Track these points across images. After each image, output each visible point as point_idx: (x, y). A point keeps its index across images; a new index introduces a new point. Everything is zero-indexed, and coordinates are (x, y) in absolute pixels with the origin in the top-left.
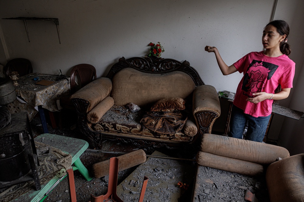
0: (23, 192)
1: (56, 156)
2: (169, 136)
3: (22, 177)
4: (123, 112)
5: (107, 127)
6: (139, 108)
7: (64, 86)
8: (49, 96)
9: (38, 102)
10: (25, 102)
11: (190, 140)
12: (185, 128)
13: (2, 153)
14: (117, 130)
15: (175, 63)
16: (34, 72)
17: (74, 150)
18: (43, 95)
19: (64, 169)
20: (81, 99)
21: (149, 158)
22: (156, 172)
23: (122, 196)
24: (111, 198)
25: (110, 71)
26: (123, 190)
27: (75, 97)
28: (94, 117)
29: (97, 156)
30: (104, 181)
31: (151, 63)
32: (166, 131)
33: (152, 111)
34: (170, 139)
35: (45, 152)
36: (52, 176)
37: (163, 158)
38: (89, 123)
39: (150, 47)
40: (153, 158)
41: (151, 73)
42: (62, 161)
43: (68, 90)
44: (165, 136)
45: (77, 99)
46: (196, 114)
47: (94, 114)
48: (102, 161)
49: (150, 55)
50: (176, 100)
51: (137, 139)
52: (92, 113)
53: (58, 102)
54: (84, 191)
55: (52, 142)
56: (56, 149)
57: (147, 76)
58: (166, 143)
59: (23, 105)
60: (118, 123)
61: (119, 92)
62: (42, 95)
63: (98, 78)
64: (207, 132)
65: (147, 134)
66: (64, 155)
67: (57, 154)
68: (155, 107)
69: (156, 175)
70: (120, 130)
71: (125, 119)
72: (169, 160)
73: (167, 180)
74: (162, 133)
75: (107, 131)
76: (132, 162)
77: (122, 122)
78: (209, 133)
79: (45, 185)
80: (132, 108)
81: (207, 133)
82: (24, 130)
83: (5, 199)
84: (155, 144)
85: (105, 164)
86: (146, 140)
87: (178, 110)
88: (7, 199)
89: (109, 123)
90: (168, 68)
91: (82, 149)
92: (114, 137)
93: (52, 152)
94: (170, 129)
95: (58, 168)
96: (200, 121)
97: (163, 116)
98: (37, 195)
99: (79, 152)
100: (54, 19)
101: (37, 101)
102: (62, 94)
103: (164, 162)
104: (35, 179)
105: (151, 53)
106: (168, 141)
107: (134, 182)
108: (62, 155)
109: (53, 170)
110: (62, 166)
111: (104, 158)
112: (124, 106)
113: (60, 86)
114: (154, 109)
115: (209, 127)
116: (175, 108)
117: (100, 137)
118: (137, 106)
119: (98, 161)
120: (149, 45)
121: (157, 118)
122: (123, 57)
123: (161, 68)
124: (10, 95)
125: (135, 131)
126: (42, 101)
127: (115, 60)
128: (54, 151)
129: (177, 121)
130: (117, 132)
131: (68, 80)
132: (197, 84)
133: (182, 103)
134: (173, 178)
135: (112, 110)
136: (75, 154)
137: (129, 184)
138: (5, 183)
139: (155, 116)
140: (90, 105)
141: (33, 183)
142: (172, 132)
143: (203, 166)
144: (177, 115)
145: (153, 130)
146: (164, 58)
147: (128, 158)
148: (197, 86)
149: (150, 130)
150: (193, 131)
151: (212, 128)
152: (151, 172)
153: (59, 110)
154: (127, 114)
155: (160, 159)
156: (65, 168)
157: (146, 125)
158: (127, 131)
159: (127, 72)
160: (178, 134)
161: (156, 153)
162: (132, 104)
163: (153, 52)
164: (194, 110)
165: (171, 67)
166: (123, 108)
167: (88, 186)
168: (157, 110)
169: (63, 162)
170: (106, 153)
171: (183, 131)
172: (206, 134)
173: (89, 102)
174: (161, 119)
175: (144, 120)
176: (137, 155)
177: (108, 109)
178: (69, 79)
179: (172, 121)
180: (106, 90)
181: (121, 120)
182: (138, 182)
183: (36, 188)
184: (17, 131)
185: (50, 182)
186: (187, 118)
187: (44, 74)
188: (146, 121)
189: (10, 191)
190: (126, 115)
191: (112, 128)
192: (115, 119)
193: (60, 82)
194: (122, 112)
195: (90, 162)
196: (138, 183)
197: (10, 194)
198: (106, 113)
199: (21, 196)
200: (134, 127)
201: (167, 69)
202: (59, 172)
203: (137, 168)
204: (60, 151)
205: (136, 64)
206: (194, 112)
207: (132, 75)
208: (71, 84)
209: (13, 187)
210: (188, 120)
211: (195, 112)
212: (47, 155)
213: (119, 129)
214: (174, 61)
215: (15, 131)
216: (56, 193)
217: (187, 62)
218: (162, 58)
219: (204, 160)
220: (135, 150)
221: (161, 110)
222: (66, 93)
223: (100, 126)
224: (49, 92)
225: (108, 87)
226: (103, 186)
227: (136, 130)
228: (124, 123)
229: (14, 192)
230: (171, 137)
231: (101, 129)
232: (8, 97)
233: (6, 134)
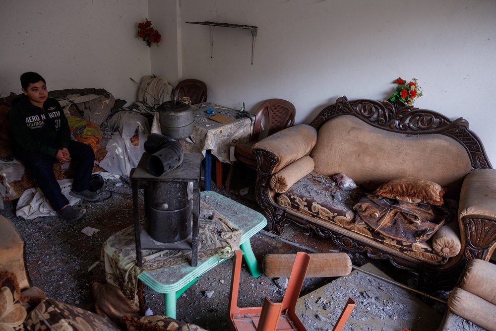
0: (175, 262)
1: (222, 226)
2: (402, 245)
3: (179, 242)
4: (327, 185)
5: (297, 203)
6: (354, 186)
7: (245, 128)
8: (222, 138)
9: (208, 144)
10: (191, 142)
11: (440, 262)
12: (437, 238)
13: (165, 203)
14: (311, 211)
15: (438, 120)
16: (208, 100)
17: (246, 225)
18: (216, 136)
19: (229, 248)
20: (268, 152)
21: (355, 271)
22: (365, 298)
23: (303, 317)
24: (284, 314)
25: (318, 116)
26: (305, 308)
27: (261, 148)
28: (282, 182)
29: (272, 244)
30: (277, 285)
31: (393, 114)
32: (397, 234)
33: (379, 194)
34: (402, 250)
35: (208, 216)
36: (213, 252)
37: (380, 279)
38: (272, 190)
39: (396, 85)
40: (363, 274)
41: (387, 130)
42: (228, 236)
43: (248, 135)
44: (394, 243)
45: (262, 150)
46: (464, 218)
47: (283, 178)
48: (278, 253)
49: (393, 99)
50: (427, 185)
51: (341, 234)
52: (280, 176)
53: (232, 149)
54: (246, 290)
55: (217, 204)
56: (222, 216)
57: (379, 134)
58: (391, 254)
59: (188, 145)
60: (315, 201)
61: (325, 153)
62: (214, 135)
63: (296, 125)
64: (481, 256)
65: (360, 231)
66: (231, 228)
67: (223, 224)
68: (386, 189)
69: (364, 304)
70: (318, 213)
71: (327, 197)
72: (391, 285)
73: (382, 318)
74: (388, 235)
75: (295, 210)
76: (327, 269)
77: (322, 201)
78: (484, 260)
79: (202, 262)
80: (341, 183)
81: (481, 259)
82: (197, 178)
83: (154, 264)
84: (371, 251)
85: (284, 260)
86: (357, 240)
87: (428, 203)
88: (156, 265)
89: (302, 197)
90: (423, 127)
91: (257, 226)
92: (304, 222)
93: (217, 219)
94: (405, 232)
95: (222, 245)
96: (471, 233)
97: (397, 208)
98: (191, 273)
99: (252, 230)
100: (252, 27)
101: (206, 143)
102: (239, 139)
103: (382, 286)
104: (193, 249)
105: (396, 96)
106: (396, 252)
107: (324, 302)
108: (229, 227)
109: (215, 245)
110: (227, 243)
111: (282, 250)
112: (329, 176)
113: (240, 127)
114: (382, 191)
115: (487, 248)
116: (423, 198)
117: (283, 215)
118: (351, 180)
119: (272, 252)
120: (395, 82)
121: (384, 210)
122: (345, 97)
123: (409, 124)
124: (186, 128)
125: (341, 221)
126: (213, 144)
127: (330, 100)
128: (219, 219)
129: (422, 221)
130: (312, 214)
131: (251, 120)
132: (475, 166)
133: (438, 193)
134: (395, 318)
135: (308, 179)
136: (247, 230)
137: (317, 302)
138: (158, 243)
139: (383, 204)
140: (279, 163)
141: (187, 255)
142: (408, 239)
143: (461, 317)
144: (424, 212)
145: (374, 227)
146: (418, 108)
147: (322, 261)
148: (474, 168)
149: (368, 225)
150: (452, 248)
151: (492, 252)
152: (355, 295)
153: (231, 162)
154: (332, 190)
155: (375, 279)
156: (231, 248)
157: (363, 216)
158: (329, 217)
159: (346, 121)
160: (419, 245)
161: (369, 266)
162: (344, 175)
163: (401, 94)
164: (462, 210)
165: (428, 125)
166: (326, 179)
167: (253, 285)
168: (388, 196)
169: (230, 237)
170: (286, 243)
171: (430, 242)
172: (479, 260)
173: (278, 159)
174: (393, 211)
175: (360, 206)
176: (336, 260)
177: (303, 176)
178: (254, 118)
179: (413, 220)
180: (306, 145)
181: (320, 199)
182: (330, 304)
183: (191, 262)
184: (188, 178)
185: (209, 260)
186: (443, 222)
187: (220, 106)
188: (364, 210)
189: (160, 256)
190: (331, 192)
191: (305, 206)
192: (313, 194)
193: (241, 121)
194: (324, 186)
195: (260, 250)
196: (332, 306)
197: (160, 260)
198: (299, 181)
199: (172, 267)
200: (340, 213)
201: (419, 128)
202: (222, 251)
203: (333, 282)
204: (227, 220)
205: (365, 112)
206: (460, 213)
207: (353, 128)
208: (254, 127)
209: (165, 252)
210: (444, 225)
211: (465, 214)
212: (210, 222)
213: (316, 211)
214: (437, 115)
215: (186, 178)
216: (209, 279)
217: (463, 121)
218: (415, 107)
219: (464, 305)
220: (332, 252)
221: (395, 197)
222: (244, 138)
223: (287, 200)
224: (224, 133)
225: (310, 141)
226: (274, 291)
227: (344, 220)
228: (326, 203)
229: (165, 258)
230: (405, 248)
231: (287, 204)
232: (184, 130)
233: (175, 179)
